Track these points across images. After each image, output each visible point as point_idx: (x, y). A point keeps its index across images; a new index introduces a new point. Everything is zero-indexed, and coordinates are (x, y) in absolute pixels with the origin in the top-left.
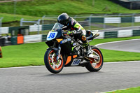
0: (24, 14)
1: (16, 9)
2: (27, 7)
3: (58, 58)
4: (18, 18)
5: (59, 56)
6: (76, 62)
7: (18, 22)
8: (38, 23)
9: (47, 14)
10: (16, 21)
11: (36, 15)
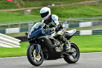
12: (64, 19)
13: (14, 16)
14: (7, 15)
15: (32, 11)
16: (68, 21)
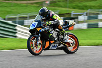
0: (74, 8)
1: (68, 5)
2: (77, 3)
3: (38, 43)
4: (70, 11)
5: (39, 42)
6: (54, 46)
7: (70, 14)
8: (85, 14)
9: (91, 8)
10: (69, 14)
11: (83, 9)
12: (83, 11)
13: (32, 8)
14: (26, 6)
15: (51, 3)
16: (87, 13)
